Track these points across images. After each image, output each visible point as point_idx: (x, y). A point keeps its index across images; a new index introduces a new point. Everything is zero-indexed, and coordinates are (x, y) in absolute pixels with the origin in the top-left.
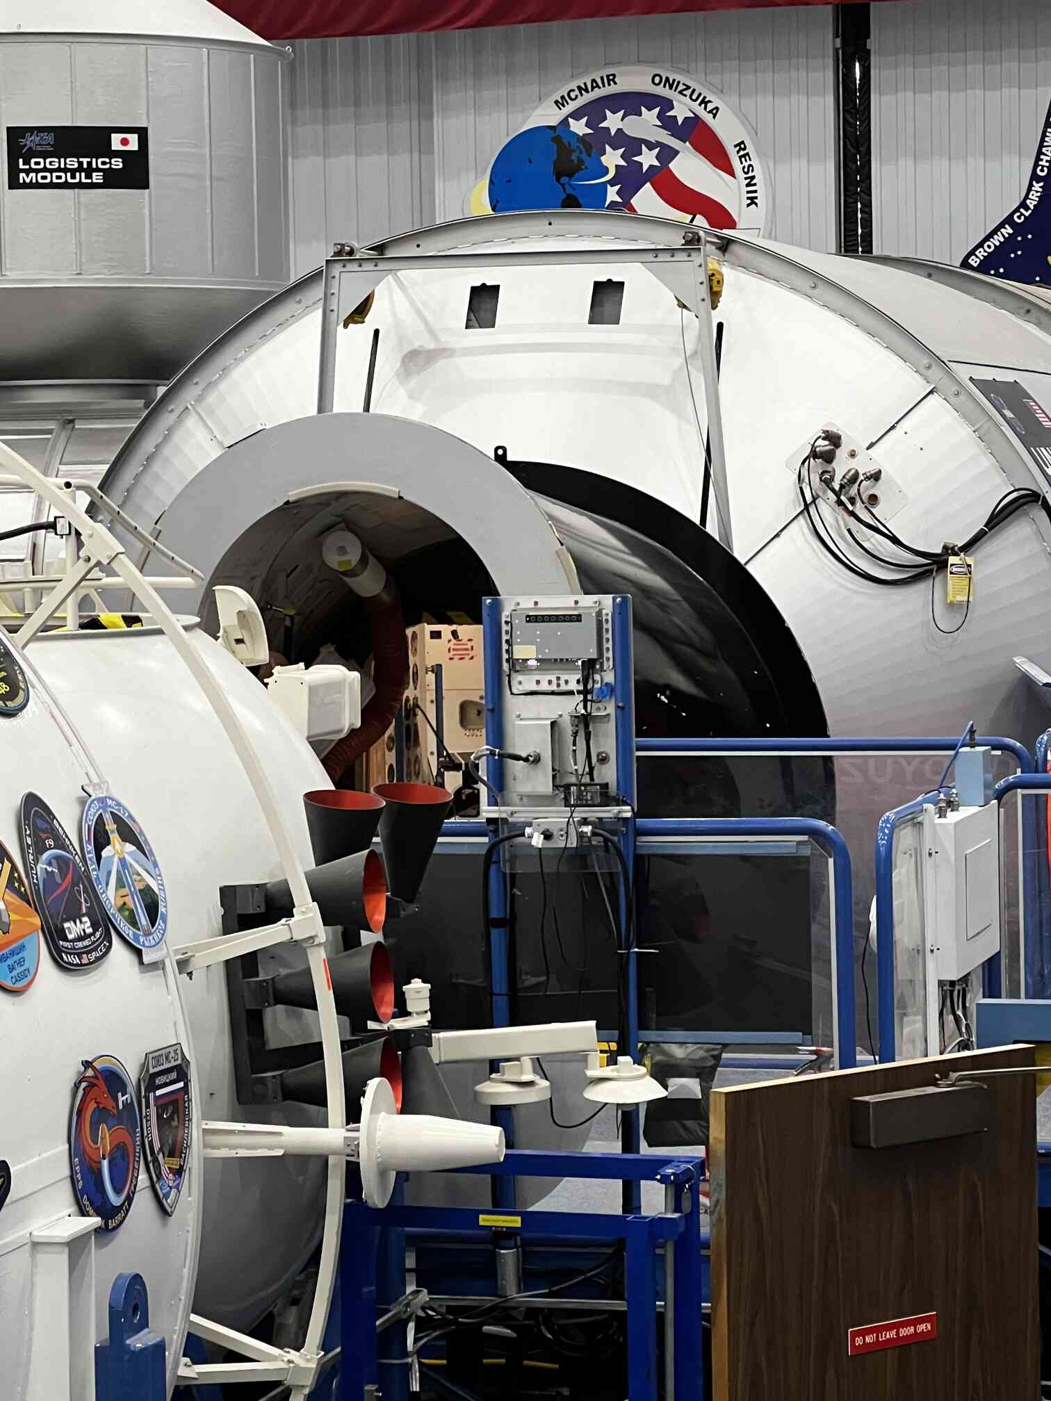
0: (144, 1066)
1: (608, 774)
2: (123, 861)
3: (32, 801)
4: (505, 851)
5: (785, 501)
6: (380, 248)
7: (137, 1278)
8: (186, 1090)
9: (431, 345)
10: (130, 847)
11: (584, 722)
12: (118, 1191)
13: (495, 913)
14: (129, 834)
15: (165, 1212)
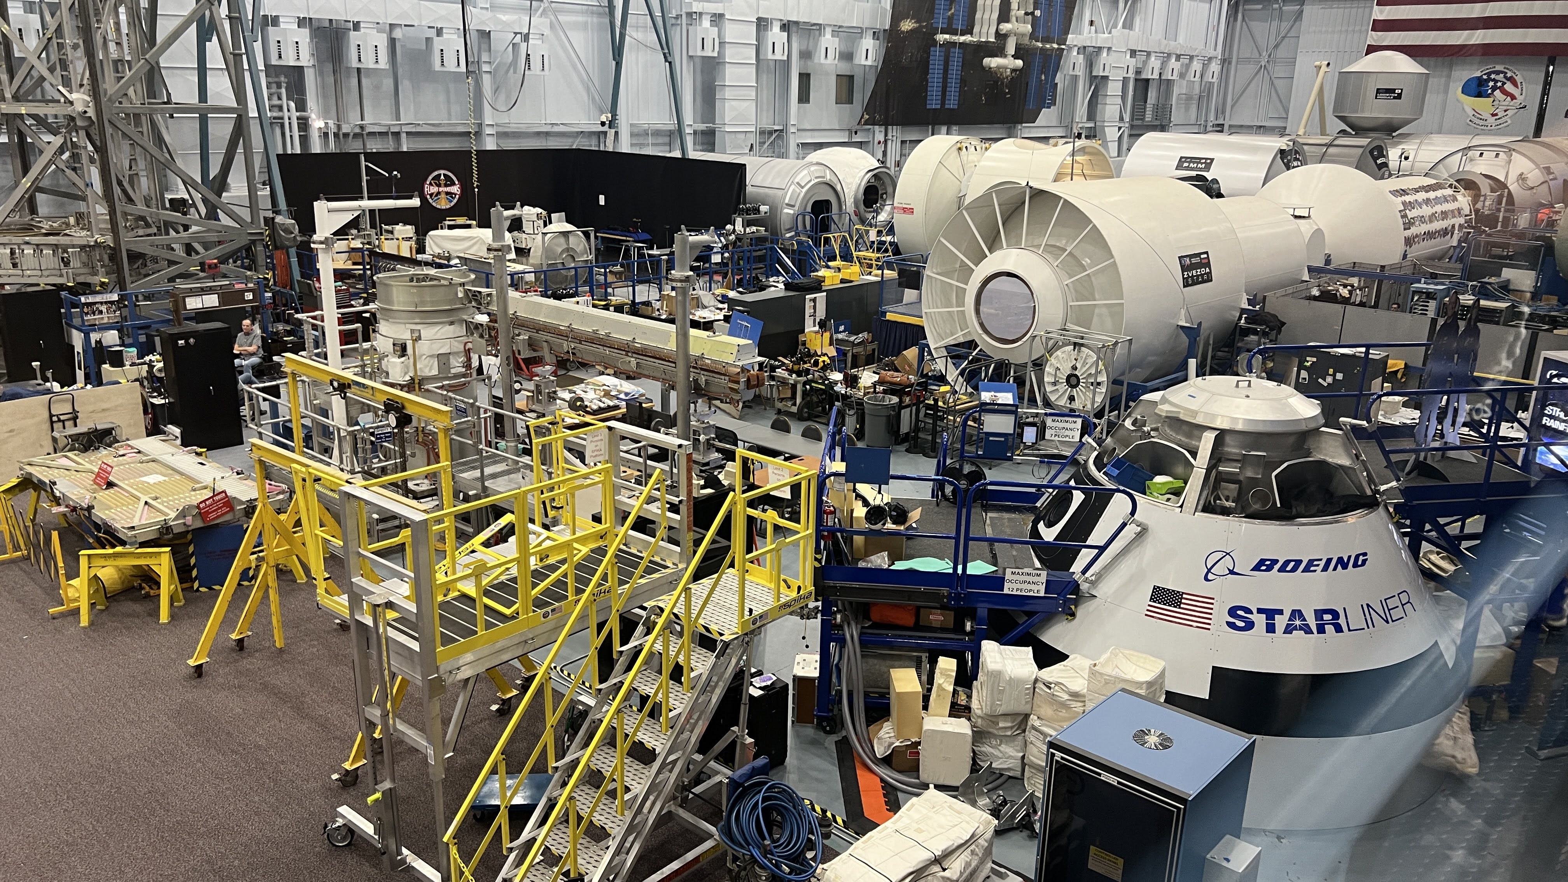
5: (1515, 178)
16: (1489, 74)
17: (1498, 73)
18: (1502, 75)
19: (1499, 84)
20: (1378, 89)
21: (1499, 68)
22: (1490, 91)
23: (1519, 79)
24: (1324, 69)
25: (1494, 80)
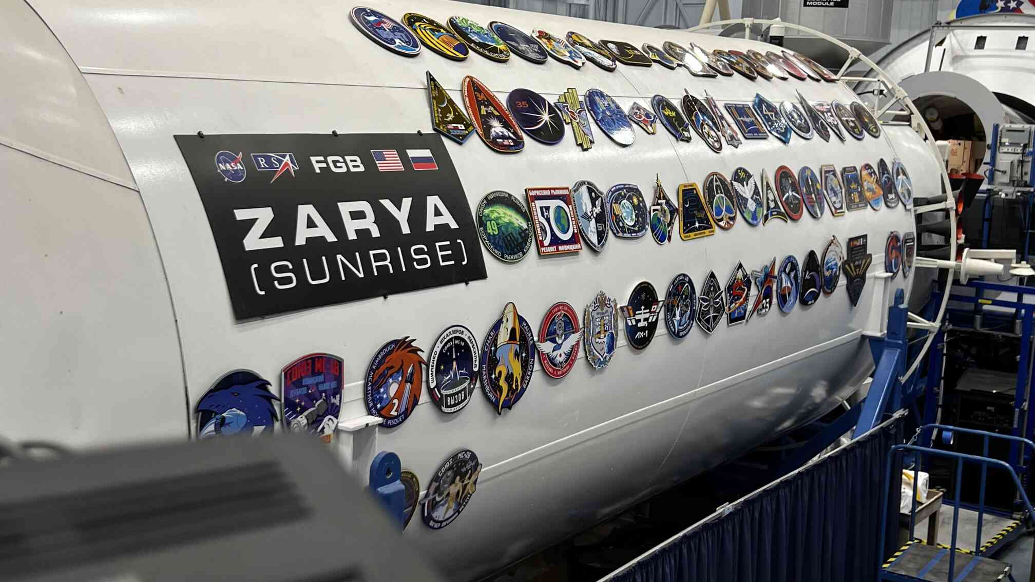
0: (904, 237)
1: (1027, 178)
2: (903, 180)
3: (882, 160)
4: (992, 198)
6: (949, 23)
7: (902, 290)
8: (914, 245)
9: (961, 53)
10: (905, 177)
11: (1021, 163)
12: (896, 268)
13: (986, 216)
14: (905, 174)
15: (905, 276)
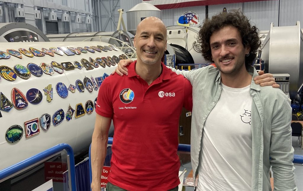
16: (186, 15)
17: (189, 14)
18: (191, 15)
19: (191, 18)
20: (141, 18)
21: (190, 12)
22: (188, 21)
23: (197, 16)
24: (121, 12)
25: (189, 17)
